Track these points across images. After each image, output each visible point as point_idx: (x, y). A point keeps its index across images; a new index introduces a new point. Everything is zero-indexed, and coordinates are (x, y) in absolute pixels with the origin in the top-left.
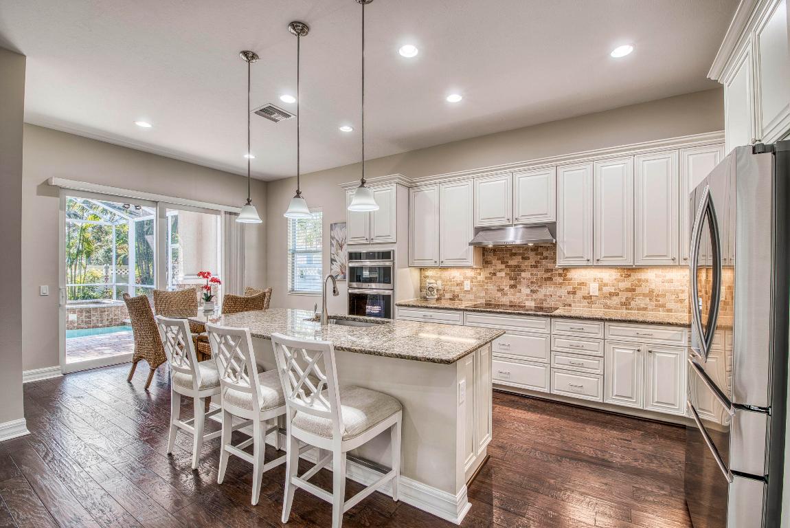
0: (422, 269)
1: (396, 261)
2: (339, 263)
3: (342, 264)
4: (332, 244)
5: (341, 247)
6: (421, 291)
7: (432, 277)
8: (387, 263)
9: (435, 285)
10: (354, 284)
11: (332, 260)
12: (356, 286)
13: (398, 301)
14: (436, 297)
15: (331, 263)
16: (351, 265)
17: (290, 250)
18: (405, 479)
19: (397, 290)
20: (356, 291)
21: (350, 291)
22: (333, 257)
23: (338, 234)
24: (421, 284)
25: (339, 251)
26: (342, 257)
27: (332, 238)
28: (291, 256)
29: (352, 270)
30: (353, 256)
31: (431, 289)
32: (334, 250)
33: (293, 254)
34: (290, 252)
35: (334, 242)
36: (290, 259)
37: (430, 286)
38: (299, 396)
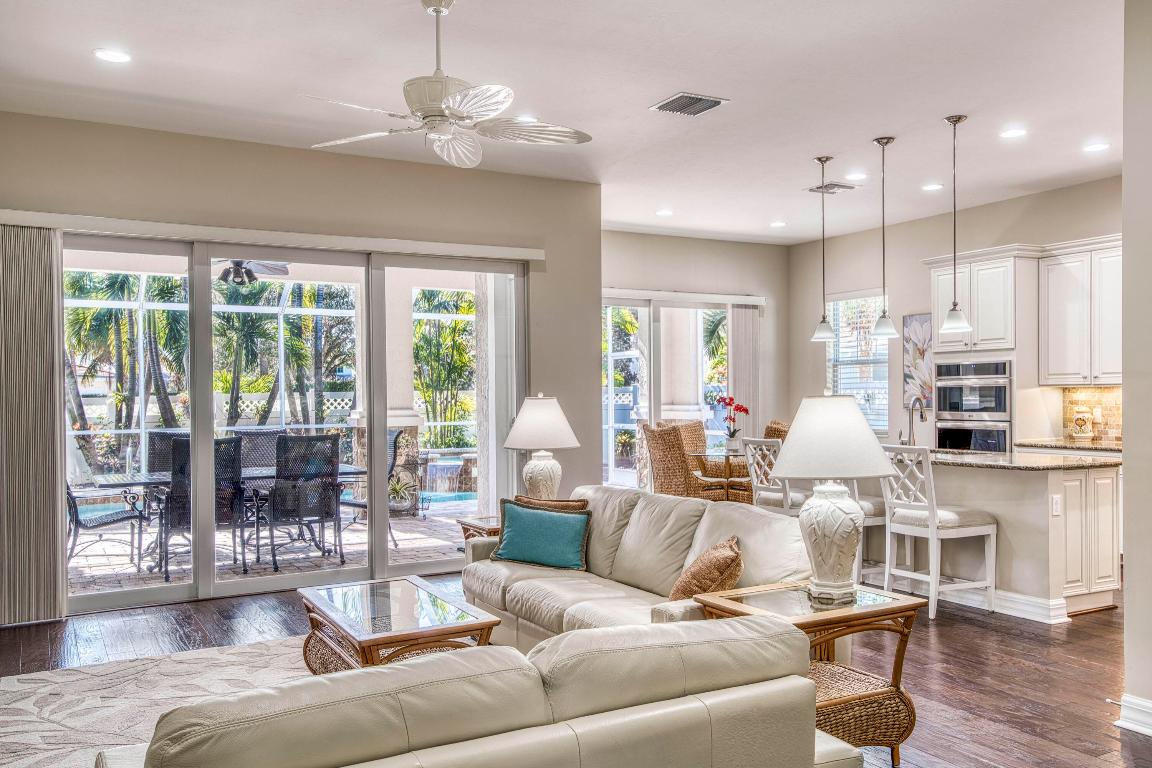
0: (1065, 389)
1: (1014, 378)
2: (918, 382)
3: (925, 383)
4: (905, 350)
5: (922, 353)
6: (1065, 426)
7: (1084, 403)
8: (1000, 380)
9: (1087, 416)
10: (946, 415)
11: (907, 377)
12: (949, 417)
13: (1017, 440)
14: (1091, 435)
15: (905, 380)
16: (940, 384)
17: (830, 360)
18: (1000, 592)
19: (1016, 422)
20: (949, 425)
21: (940, 425)
22: (907, 371)
23: (916, 331)
24: (1065, 413)
25: (919, 361)
26: (925, 371)
27: (907, 340)
28: (831, 370)
29: (942, 392)
30: (943, 371)
31: (1081, 422)
32: (909, 359)
33: (835, 366)
34: (830, 364)
35: (910, 347)
36: (830, 375)
37: (1080, 416)
38: (898, 497)
